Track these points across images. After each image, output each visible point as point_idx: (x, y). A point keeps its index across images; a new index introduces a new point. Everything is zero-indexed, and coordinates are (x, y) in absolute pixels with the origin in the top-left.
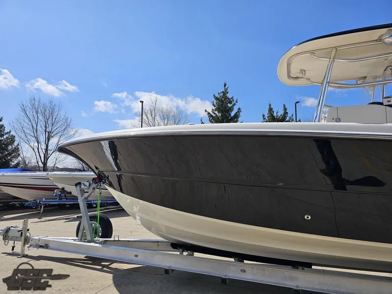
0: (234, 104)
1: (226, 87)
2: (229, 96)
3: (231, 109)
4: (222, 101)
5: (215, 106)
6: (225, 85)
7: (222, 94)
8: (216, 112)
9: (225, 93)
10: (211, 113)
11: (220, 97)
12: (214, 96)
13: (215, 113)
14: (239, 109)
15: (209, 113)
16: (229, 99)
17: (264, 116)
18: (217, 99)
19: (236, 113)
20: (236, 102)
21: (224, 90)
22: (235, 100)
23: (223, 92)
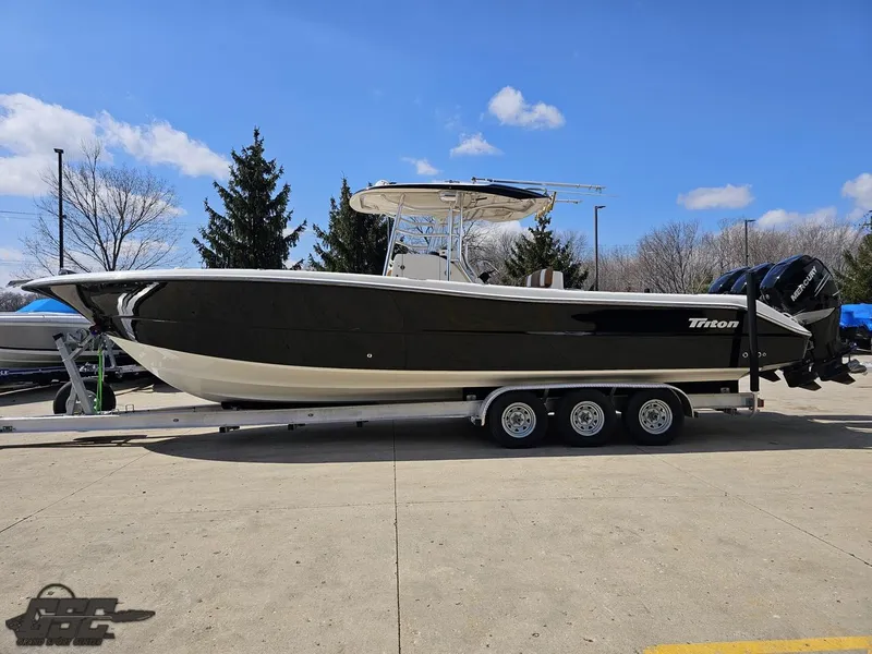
0: (276, 177)
1: (260, 138)
2: (266, 156)
3: (270, 185)
4: (250, 167)
5: (236, 177)
6: (257, 134)
7: (249, 153)
8: (238, 189)
9: (257, 150)
10: (228, 190)
11: (247, 158)
12: (233, 154)
13: (235, 192)
14: (286, 187)
15: (222, 190)
16: (264, 162)
17: (333, 201)
18: (238, 160)
19: (281, 194)
20: (281, 171)
21: (253, 144)
22: (278, 168)
23: (252, 148)
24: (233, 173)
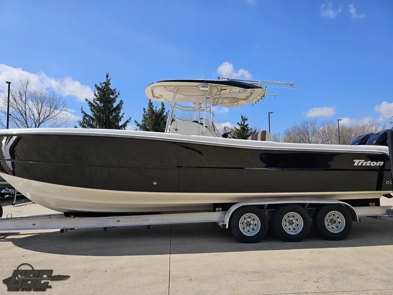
0: (117, 96)
1: (109, 78)
2: (112, 87)
3: (113, 100)
4: (104, 92)
5: (96, 96)
6: (107, 76)
7: (104, 85)
8: (98, 102)
9: (107, 84)
10: (93, 102)
11: (102, 87)
12: (96, 85)
13: (96, 103)
14: (121, 101)
15: (90, 103)
16: (111, 90)
17: (144, 109)
18: (98, 88)
19: (119, 105)
20: (119, 94)
21: (106, 81)
22: (117, 92)
23: (105, 83)
24: (95, 94)
